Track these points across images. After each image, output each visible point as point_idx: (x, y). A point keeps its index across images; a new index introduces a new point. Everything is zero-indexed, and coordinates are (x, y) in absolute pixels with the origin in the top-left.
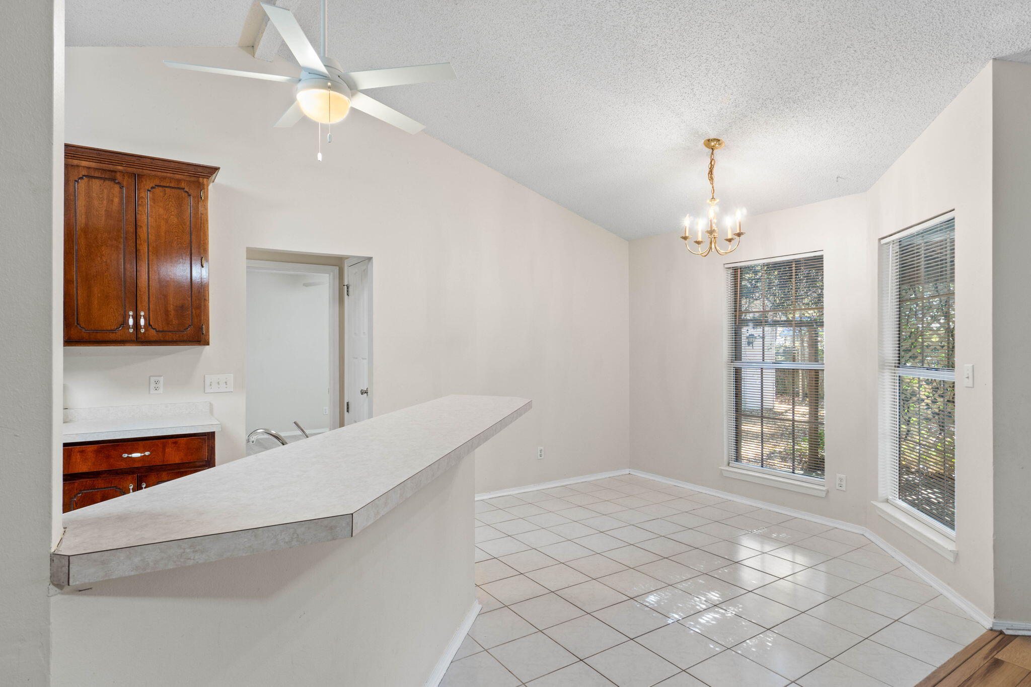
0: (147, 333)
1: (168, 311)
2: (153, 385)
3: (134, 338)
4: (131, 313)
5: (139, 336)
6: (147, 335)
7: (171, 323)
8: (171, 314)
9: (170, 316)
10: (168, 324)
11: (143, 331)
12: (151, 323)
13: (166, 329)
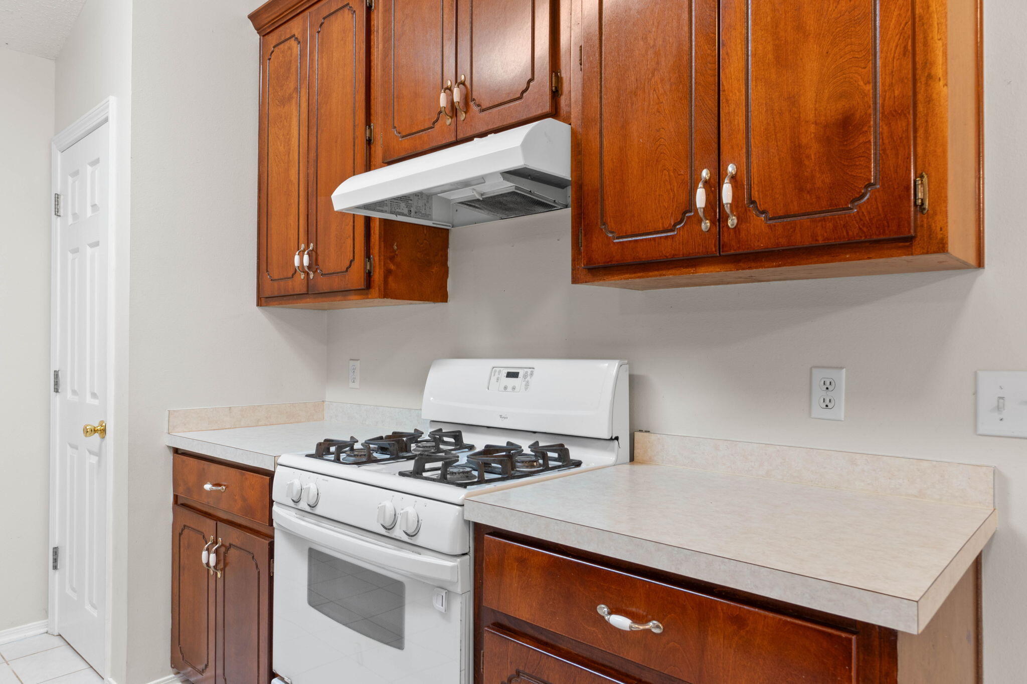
0: (744, 226)
1: (800, 146)
2: (819, 393)
3: (713, 249)
4: (705, 174)
5: (725, 238)
6: (743, 234)
7: (809, 186)
8: (808, 157)
9: (806, 162)
10: (801, 190)
11: (732, 222)
12: (755, 195)
13: (795, 207)
